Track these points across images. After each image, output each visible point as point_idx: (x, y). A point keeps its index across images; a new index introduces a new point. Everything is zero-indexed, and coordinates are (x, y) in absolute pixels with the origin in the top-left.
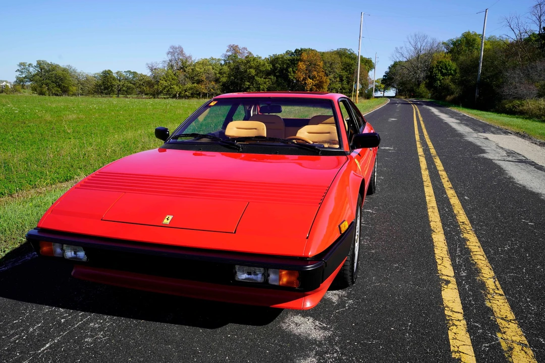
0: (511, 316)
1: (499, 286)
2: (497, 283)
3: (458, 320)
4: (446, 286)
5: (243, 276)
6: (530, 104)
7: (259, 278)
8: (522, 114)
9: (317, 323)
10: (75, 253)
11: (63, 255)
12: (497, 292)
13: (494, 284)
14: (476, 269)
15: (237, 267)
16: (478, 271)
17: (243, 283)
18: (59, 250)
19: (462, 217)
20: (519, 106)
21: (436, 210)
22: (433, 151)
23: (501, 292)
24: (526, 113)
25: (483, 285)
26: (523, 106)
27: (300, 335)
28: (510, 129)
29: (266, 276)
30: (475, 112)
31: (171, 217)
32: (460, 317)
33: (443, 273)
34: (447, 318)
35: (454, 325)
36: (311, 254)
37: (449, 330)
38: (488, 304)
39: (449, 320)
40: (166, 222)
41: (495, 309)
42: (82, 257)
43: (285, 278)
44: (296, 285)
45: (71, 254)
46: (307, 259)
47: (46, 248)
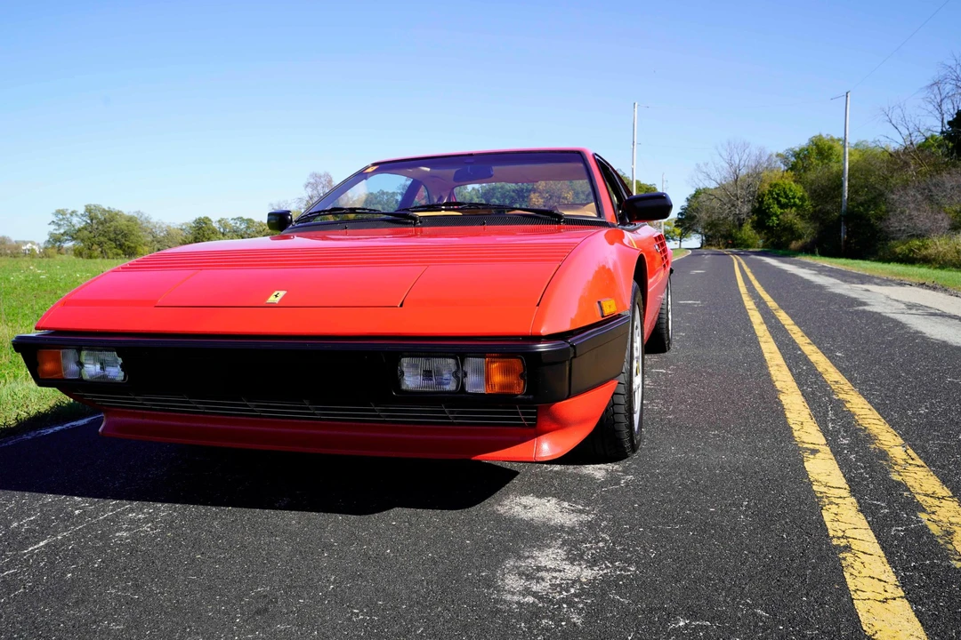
0: (944, 491)
1: (914, 455)
2: (910, 452)
3: (841, 497)
4: (812, 456)
5: (414, 379)
6: (940, 245)
8: (926, 261)
9: (566, 504)
10: (102, 368)
11: (80, 374)
12: (911, 462)
13: (904, 453)
14: (869, 435)
15: (405, 361)
16: (871, 438)
18: (73, 367)
19: (832, 375)
20: (919, 250)
21: (785, 368)
22: (772, 303)
23: (920, 462)
24: (934, 260)
25: (883, 455)
26: (926, 249)
27: (533, 520)
28: (906, 279)
29: (460, 375)
30: (843, 261)
31: (282, 293)
32: (845, 493)
33: (805, 440)
34: (819, 495)
35: (831, 503)
36: (545, 330)
37: (822, 509)
38: (895, 477)
39: (822, 497)
40: (272, 299)
41: (910, 482)
42: (116, 373)
43: (498, 378)
44: (519, 389)
45: (91, 369)
46: (539, 338)
47: (48, 366)
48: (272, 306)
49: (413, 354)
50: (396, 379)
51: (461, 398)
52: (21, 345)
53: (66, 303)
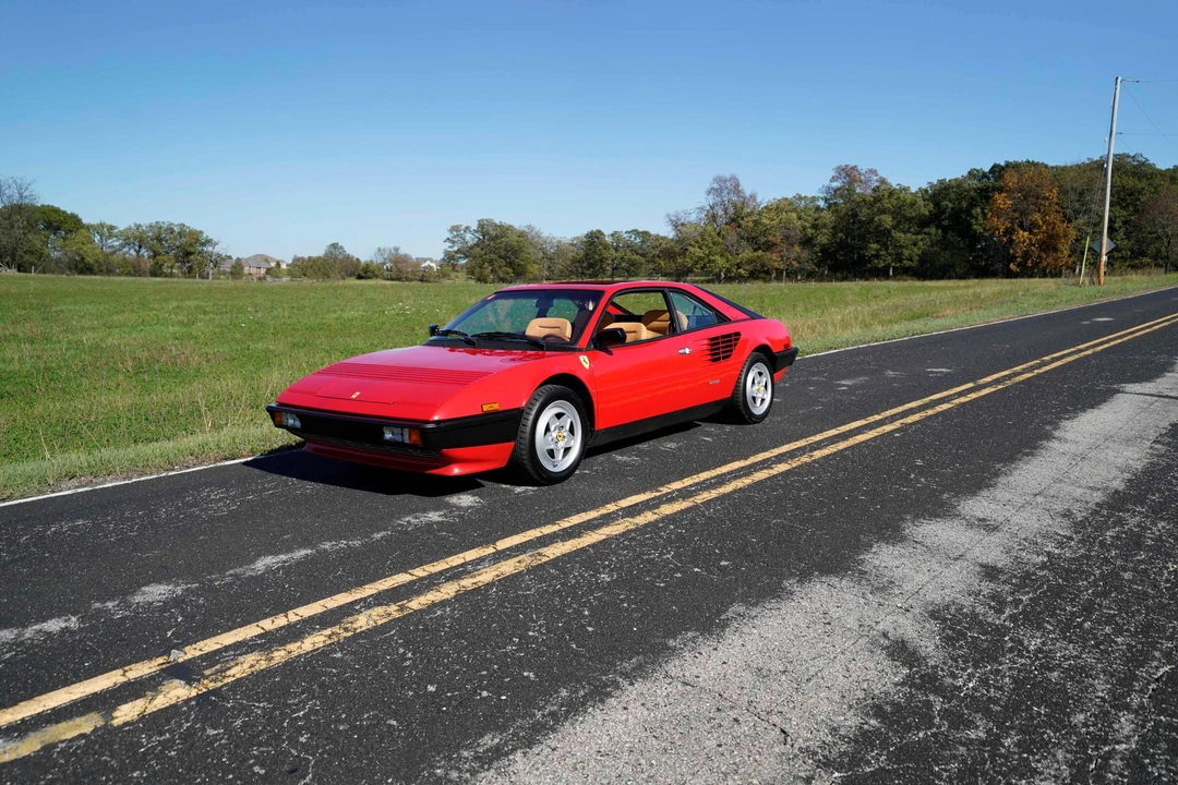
0: (668, 513)
1: (710, 498)
5: (388, 436)
7: (399, 439)
10: (294, 421)
13: (707, 497)
14: (716, 487)
15: (386, 427)
16: (714, 489)
17: (390, 443)
18: (288, 421)
19: (826, 451)
22: (1024, 377)
29: (403, 435)
31: (358, 393)
34: (600, 508)
36: (436, 418)
37: (585, 512)
40: (354, 396)
42: (298, 424)
43: (414, 438)
44: (420, 443)
45: (291, 422)
46: (429, 422)
47: (278, 419)
48: (353, 400)
49: (389, 425)
50: (383, 433)
51: (402, 444)
52: (269, 409)
53: (290, 390)
